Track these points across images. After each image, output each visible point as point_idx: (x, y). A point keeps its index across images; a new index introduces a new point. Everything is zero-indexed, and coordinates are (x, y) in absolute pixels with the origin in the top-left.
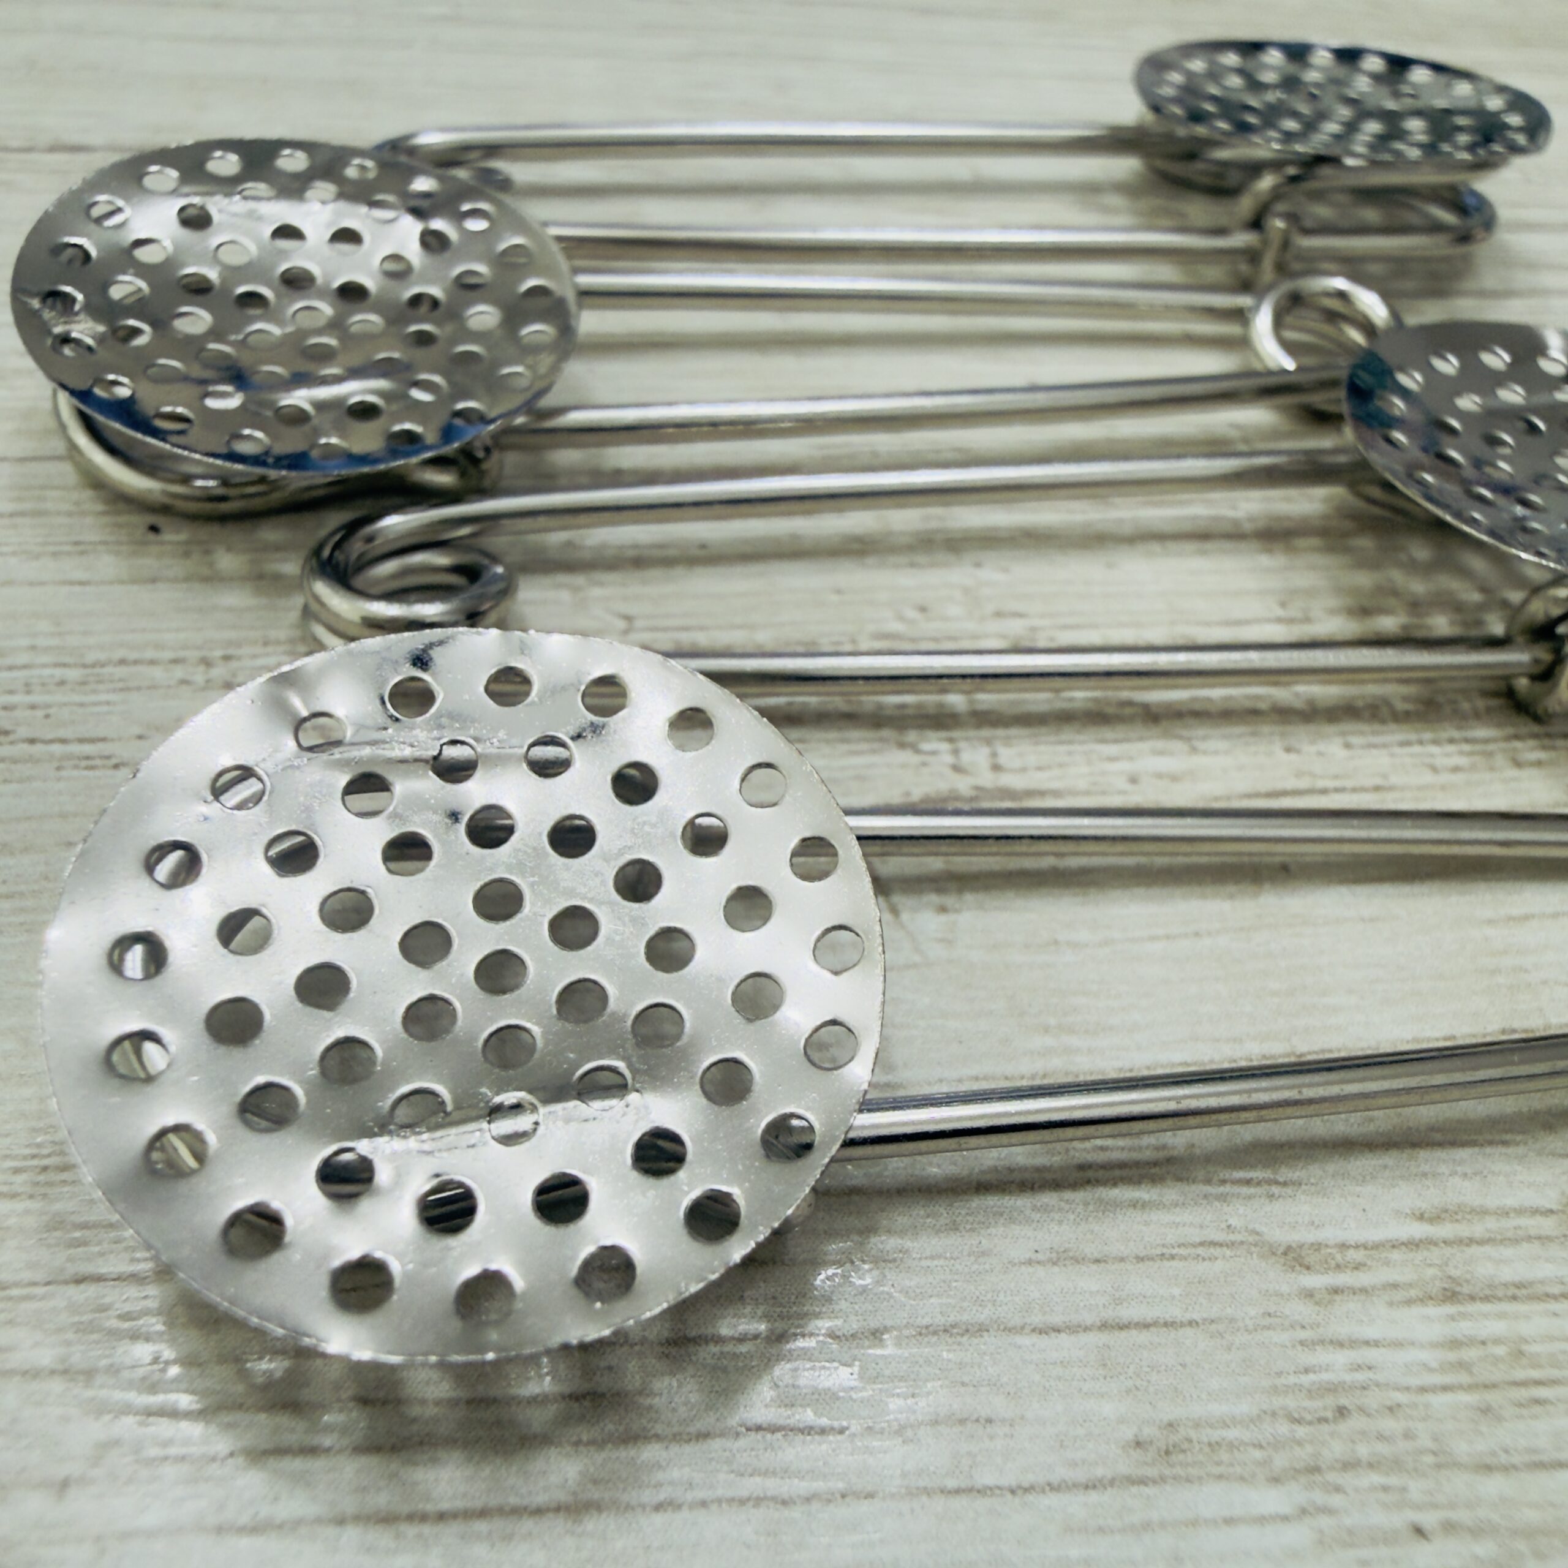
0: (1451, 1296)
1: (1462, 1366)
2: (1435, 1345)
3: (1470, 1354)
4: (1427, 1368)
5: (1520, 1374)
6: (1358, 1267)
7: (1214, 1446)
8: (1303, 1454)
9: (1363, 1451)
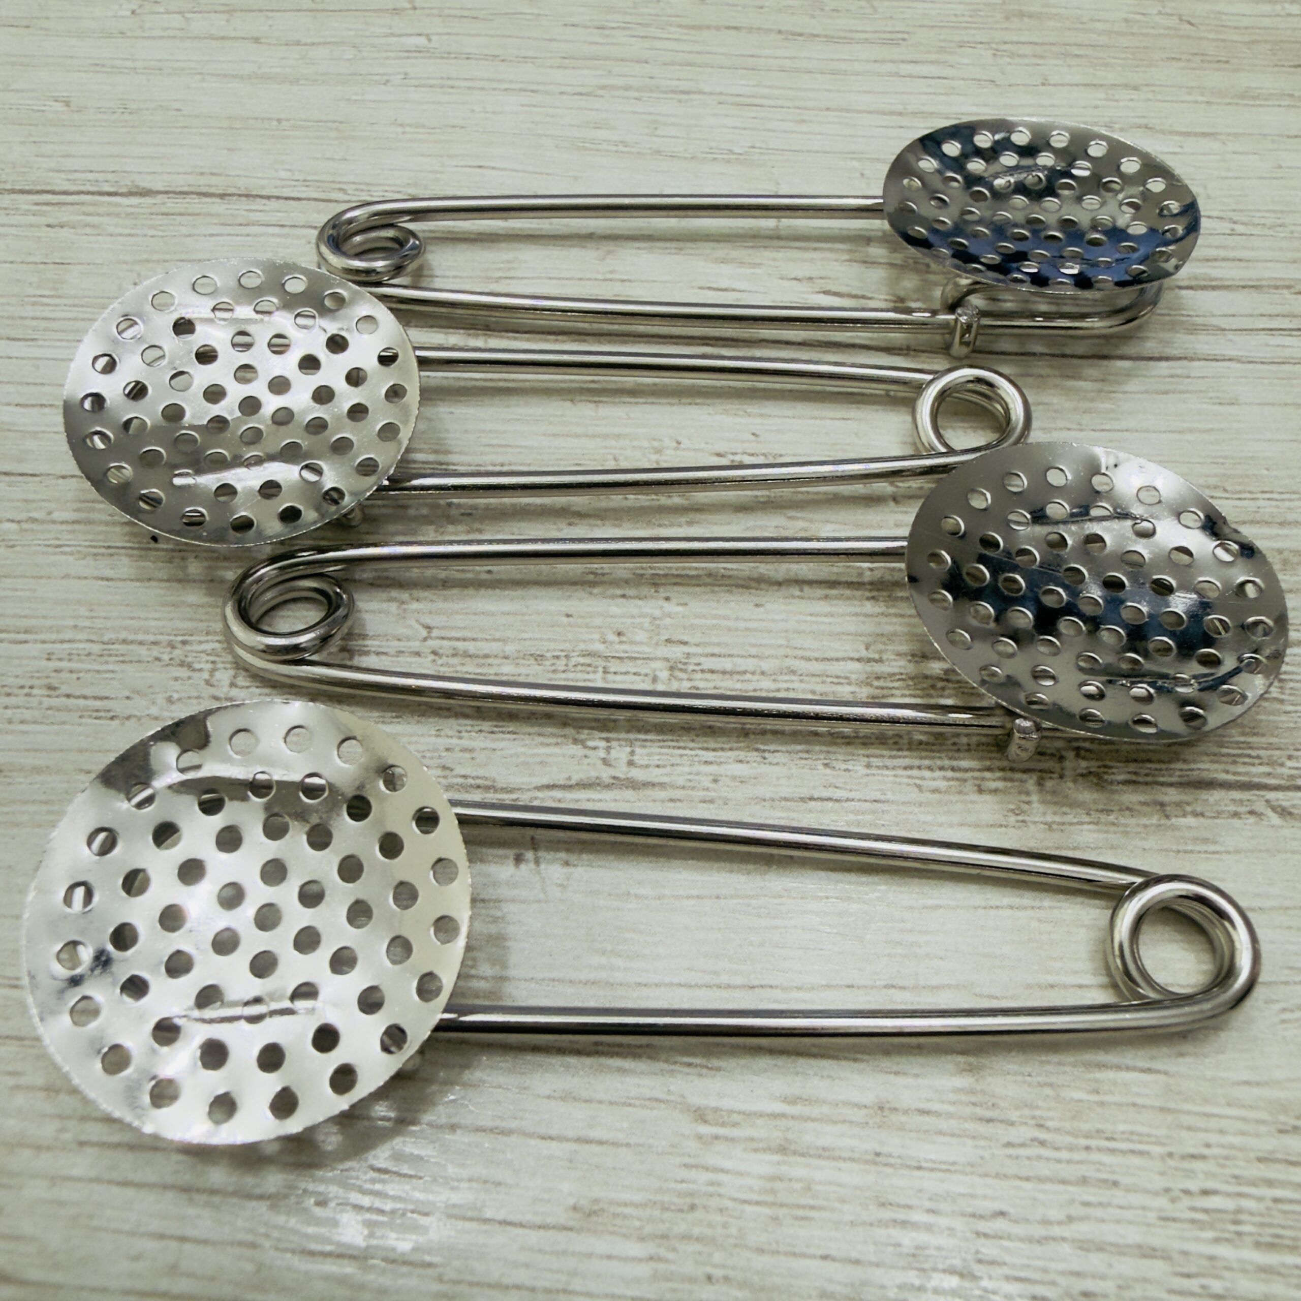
0: (782, 1150)
1: (773, 1192)
2: (760, 1177)
3: (778, 1185)
4: (751, 1189)
5: (803, 1201)
6: (735, 1125)
7: (615, 1215)
8: (662, 1228)
9: (696, 1231)
